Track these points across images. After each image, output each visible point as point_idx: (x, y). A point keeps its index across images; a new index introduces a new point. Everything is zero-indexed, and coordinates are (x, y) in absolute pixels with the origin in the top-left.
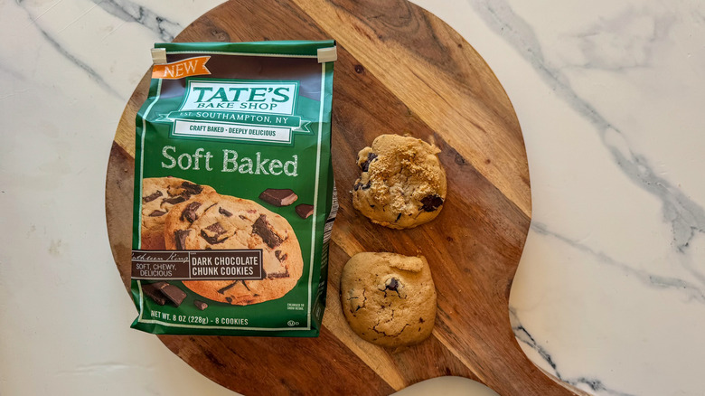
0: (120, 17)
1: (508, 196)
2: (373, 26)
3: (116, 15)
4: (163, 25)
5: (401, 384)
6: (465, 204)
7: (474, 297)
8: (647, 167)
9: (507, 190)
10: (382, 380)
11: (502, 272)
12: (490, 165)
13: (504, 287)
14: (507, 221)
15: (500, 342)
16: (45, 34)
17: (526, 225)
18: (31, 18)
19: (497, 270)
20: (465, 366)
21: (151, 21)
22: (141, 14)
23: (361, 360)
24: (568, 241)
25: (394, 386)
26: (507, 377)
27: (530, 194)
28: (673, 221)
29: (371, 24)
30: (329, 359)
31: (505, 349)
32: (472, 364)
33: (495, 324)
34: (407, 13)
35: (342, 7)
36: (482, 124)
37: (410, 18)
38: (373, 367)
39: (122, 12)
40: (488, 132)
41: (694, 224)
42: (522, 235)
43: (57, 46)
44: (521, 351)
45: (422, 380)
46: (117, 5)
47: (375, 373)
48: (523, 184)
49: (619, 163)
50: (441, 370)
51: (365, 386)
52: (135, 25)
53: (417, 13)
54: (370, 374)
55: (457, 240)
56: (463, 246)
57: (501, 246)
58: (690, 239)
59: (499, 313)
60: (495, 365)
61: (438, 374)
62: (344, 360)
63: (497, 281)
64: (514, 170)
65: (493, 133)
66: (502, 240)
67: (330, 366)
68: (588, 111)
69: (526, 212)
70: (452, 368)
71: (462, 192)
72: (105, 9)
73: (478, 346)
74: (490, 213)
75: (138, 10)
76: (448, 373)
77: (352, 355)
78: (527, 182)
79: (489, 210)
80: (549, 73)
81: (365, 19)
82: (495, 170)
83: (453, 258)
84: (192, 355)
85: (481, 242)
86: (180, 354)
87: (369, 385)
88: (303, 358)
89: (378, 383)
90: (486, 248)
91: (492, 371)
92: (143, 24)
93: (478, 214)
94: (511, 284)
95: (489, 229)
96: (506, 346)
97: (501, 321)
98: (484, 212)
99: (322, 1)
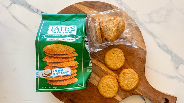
0: (32, 12)
2: (98, 10)
3: (31, 11)
5: (121, 100)
6: (129, 50)
8: (167, 47)
11: (142, 66)
13: (143, 70)
14: (140, 53)
15: (145, 84)
16: (13, 16)
17: (145, 53)
18: (10, 12)
19: (140, 65)
20: (137, 92)
21: (40, 13)
25: (119, 100)
26: (148, 93)
27: (145, 44)
28: (174, 61)
29: (97, 10)
31: (147, 86)
33: (142, 80)
34: (106, 6)
35: (90, 7)
37: (107, 7)
39: (32, 10)
41: (180, 62)
42: (145, 56)
43: (16, 19)
45: (126, 97)
46: (31, 9)
48: (143, 43)
49: (159, 47)
50: (131, 94)
51: (112, 102)
52: (36, 14)
53: (108, 5)
55: (129, 59)
56: (131, 61)
57: (140, 59)
58: (179, 66)
59: (143, 77)
60: (144, 90)
61: (130, 95)
63: (141, 68)
66: (140, 58)
69: (145, 49)
71: (127, 47)
72: (28, 10)
74: (136, 51)
75: (36, 10)
76: (133, 94)
78: (144, 42)
79: (135, 51)
81: (96, 9)
83: (128, 64)
84: (66, 101)
85: (135, 59)
89: (115, 100)
90: (136, 60)
91: (144, 92)
92: (38, 13)
93: (133, 52)
94: (145, 69)
95: (136, 55)
96: (146, 85)
97: (144, 79)
98: (134, 51)
99: (84, 7)
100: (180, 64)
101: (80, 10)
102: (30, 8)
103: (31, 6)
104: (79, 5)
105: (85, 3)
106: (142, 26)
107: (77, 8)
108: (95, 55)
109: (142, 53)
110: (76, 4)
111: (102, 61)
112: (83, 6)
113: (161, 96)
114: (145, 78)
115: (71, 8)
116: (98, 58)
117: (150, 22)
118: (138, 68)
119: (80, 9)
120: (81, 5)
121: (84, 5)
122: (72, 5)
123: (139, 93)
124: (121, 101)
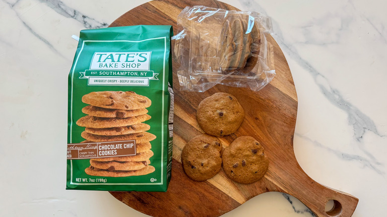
0: (63, 15)
1: (284, 92)
3: (61, 14)
4: (86, 20)
5: (244, 200)
6: (262, 99)
7: (274, 147)
8: (339, 96)
9: (282, 89)
10: (233, 199)
11: (287, 132)
13: (290, 140)
14: (285, 105)
15: (292, 170)
16: (24, 23)
17: (295, 106)
18: (18, 15)
19: (284, 131)
20: (276, 185)
21: (80, 17)
22: (75, 14)
23: (220, 190)
25: (240, 202)
27: (295, 89)
28: (354, 124)
30: (203, 191)
31: (296, 173)
32: (280, 184)
33: (288, 160)
38: (227, 193)
39: (65, 12)
41: (365, 126)
42: (294, 111)
44: (304, 173)
45: (254, 196)
46: (62, 9)
47: (228, 196)
48: (290, 84)
49: (324, 93)
50: (263, 189)
51: (224, 204)
52: (72, 20)
54: (225, 197)
55: (261, 118)
56: (265, 121)
57: (284, 118)
58: (363, 134)
59: (289, 154)
60: (292, 183)
61: (262, 191)
62: (211, 191)
63: (285, 137)
64: (285, 78)
66: (284, 115)
67: (204, 196)
69: (295, 99)
70: (269, 188)
72: (56, 11)
73: (281, 173)
74: (276, 102)
75: (73, 12)
76: (268, 190)
77: (215, 188)
78: (292, 83)
79: (275, 100)
83: (260, 128)
85: (273, 117)
87: (226, 203)
88: (189, 193)
89: (231, 201)
90: (276, 121)
91: (291, 186)
92: (75, 19)
93: (269, 103)
94: (293, 138)
95: (276, 111)
96: (296, 171)
97: (291, 158)
98: (272, 102)
99: (172, 7)
100: (366, 130)
101: (164, 14)
102: (60, 7)
103: (61, 2)
104: (162, 4)
106: (290, 50)
107: (156, 9)
108: (191, 107)
109: (288, 107)
110: (156, 1)
112: (170, 6)
113: (326, 195)
114: (293, 158)
115: (144, 9)
117: (307, 43)
118: (279, 136)
119: (163, 11)
120: (166, 4)
121: (173, 4)
122: (147, 3)
123: (280, 188)
124: (244, 202)
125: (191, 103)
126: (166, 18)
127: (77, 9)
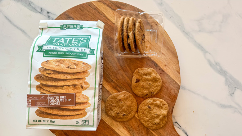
0: (34, 11)
1: (173, 78)
3: (32, 11)
4: (49, 15)
8: (220, 66)
9: (172, 76)
12: (166, 67)
13: (171, 110)
14: (172, 86)
16: (6, 17)
17: (178, 88)
18: (1, 11)
21: (45, 13)
22: (41, 10)
24: (193, 92)
27: (180, 77)
28: (229, 85)
31: (171, 132)
36: (164, 52)
39: (34, 9)
40: (166, 55)
41: (236, 86)
42: (177, 91)
44: (176, 132)
46: (32, 7)
48: (178, 73)
49: (210, 65)
52: (39, 15)
57: (170, 95)
58: (234, 91)
64: (175, 68)
65: (167, 55)
66: (170, 93)
68: (200, 47)
69: (179, 83)
72: (28, 8)
75: (40, 9)
77: (117, 134)
79: (166, 82)
80: (187, 34)
82: (168, 68)
84: (60, 134)
85: (163, 93)
86: (55, 134)
92: (42, 14)
94: (173, 108)
95: (166, 89)
99: (108, 8)
100: (236, 89)
101: (101, 11)
103: (32, 2)
104: (101, 4)
105: (110, 2)
107: (96, 7)
108: (110, 79)
109: (173, 88)
110: (97, 2)
111: (118, 88)
112: (106, 6)
115: (88, 6)
116: (113, 84)
119: (101, 10)
120: (104, 5)
121: (108, 6)
122: (91, 2)
125: (110, 75)
126: (102, 15)
127: (43, 7)
